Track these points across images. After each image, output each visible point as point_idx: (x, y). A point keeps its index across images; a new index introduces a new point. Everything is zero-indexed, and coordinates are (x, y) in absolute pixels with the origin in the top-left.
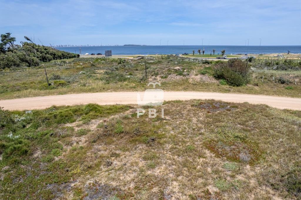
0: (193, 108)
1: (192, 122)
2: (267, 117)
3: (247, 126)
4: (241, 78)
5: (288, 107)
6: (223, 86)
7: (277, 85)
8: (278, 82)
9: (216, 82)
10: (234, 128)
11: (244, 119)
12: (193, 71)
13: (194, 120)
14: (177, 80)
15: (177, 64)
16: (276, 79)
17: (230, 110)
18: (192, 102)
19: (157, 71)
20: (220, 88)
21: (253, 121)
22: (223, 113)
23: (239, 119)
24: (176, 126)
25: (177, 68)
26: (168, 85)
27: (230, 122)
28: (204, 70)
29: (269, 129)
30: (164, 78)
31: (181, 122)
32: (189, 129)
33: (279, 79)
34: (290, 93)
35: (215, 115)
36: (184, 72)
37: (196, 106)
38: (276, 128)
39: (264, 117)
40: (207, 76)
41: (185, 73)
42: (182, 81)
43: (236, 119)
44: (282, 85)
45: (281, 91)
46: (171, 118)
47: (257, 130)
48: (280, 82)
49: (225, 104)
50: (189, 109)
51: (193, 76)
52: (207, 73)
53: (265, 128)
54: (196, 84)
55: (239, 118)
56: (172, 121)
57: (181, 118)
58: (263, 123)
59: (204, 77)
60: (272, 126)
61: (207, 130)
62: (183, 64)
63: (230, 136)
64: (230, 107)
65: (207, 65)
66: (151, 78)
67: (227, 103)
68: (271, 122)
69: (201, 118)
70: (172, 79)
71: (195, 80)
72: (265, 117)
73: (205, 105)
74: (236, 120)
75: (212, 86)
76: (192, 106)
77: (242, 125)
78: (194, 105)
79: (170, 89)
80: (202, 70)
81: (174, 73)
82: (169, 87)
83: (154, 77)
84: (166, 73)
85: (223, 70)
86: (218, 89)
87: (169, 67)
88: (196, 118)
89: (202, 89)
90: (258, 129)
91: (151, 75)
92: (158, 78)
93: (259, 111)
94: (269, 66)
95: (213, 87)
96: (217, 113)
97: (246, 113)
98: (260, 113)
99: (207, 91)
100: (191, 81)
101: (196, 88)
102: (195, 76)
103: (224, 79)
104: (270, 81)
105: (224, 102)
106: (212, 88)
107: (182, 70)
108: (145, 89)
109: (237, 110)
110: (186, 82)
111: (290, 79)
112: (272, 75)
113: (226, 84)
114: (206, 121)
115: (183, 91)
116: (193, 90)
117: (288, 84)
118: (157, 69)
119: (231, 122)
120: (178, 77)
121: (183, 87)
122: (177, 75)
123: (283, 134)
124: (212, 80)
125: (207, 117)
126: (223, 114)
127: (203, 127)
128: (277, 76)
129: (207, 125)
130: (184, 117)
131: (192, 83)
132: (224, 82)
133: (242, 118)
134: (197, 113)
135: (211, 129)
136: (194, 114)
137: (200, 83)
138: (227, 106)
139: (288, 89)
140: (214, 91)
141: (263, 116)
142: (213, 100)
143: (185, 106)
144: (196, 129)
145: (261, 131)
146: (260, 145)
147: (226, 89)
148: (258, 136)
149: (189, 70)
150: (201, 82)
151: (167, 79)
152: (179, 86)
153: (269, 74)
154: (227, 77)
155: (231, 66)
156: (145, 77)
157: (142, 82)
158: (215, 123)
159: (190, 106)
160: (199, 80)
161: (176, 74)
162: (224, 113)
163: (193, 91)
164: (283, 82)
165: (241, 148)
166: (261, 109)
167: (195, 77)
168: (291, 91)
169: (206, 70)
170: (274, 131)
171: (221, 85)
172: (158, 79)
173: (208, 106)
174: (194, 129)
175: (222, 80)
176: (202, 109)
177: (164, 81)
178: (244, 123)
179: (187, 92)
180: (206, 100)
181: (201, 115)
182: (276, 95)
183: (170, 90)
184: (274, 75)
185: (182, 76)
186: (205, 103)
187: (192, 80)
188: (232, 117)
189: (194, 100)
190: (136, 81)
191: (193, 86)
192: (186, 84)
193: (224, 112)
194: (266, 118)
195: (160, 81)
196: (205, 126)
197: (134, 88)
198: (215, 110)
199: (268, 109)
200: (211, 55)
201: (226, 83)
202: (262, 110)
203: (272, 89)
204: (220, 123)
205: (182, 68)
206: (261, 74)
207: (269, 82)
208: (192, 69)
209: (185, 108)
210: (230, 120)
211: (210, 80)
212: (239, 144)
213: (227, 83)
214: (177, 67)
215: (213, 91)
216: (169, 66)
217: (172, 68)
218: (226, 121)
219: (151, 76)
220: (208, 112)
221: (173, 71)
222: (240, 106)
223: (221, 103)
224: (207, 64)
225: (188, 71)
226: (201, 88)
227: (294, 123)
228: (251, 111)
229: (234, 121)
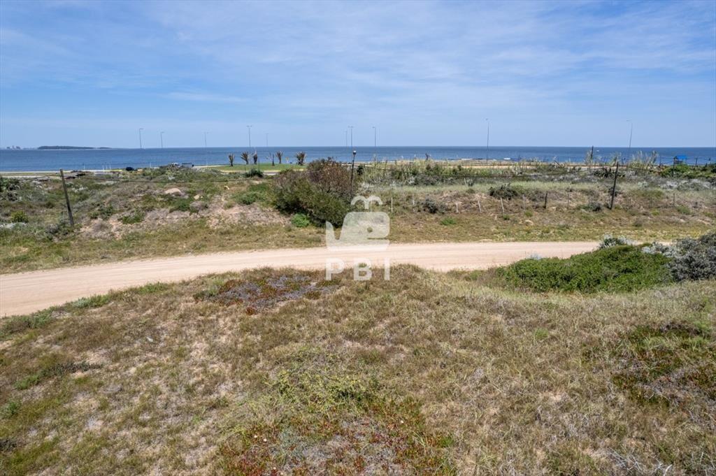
0: (201, 305)
1: (188, 360)
2: (422, 299)
3: (372, 342)
4: (343, 207)
5: (455, 264)
6: (302, 230)
7: (423, 218)
8: (424, 210)
9: (282, 221)
10: (334, 357)
11: (360, 319)
12: (218, 196)
13: (199, 348)
14: (173, 224)
15: (174, 181)
16: (418, 203)
17: (316, 296)
18: (203, 283)
19: (110, 202)
20: (294, 237)
21: (387, 321)
22: (297, 308)
23: (347, 319)
24: (121, 390)
25: (173, 190)
26: (146, 242)
27: (320, 334)
28: (250, 193)
29: (436, 341)
30: (131, 222)
31: (146, 368)
32: (173, 390)
33: (425, 202)
34: (451, 233)
35: (270, 317)
36: (193, 200)
37: (211, 295)
38: (454, 333)
39: (415, 302)
40: (258, 208)
41: (196, 204)
42: (189, 225)
43: (337, 321)
44: (433, 217)
45: (434, 229)
46: (108, 355)
47: (406, 350)
48: (427, 209)
49: (303, 279)
50: (185, 310)
51: (220, 211)
52: (257, 200)
53: (425, 336)
54: (228, 233)
55: (345, 316)
56: (111, 367)
57: (151, 351)
58: (418, 322)
59: (249, 211)
60: (443, 327)
61: (240, 383)
62: (191, 181)
63: (321, 395)
64: (318, 285)
65: (257, 180)
66: (88, 224)
67: (309, 274)
68: (437, 316)
69: (223, 339)
70: (159, 222)
71: (226, 222)
72: (419, 302)
73: (240, 289)
74: (339, 324)
75: (273, 234)
76: (196, 298)
77: (357, 339)
78: (203, 294)
79: (152, 251)
80: (244, 192)
81: (163, 207)
82: (149, 246)
83: (98, 221)
84: (140, 206)
85: (296, 189)
86: (288, 239)
87: (149, 190)
88: (207, 339)
89: (247, 242)
90: (408, 346)
91: (89, 215)
92: (114, 223)
93: (399, 284)
94: (399, 178)
95: (274, 236)
96: (278, 310)
97: (366, 298)
98: (404, 292)
99: (261, 247)
100: (213, 223)
101: (231, 241)
102: (225, 209)
103: (303, 213)
104: (407, 208)
105: (300, 271)
106: (273, 239)
107: (187, 197)
108: (64, 260)
109: (338, 292)
110: (200, 227)
111: (445, 201)
112: (409, 197)
113: (308, 224)
114: (240, 346)
115: (193, 252)
116: (222, 247)
117: (443, 213)
118: (109, 199)
119: (323, 334)
120: (176, 217)
121: (191, 241)
122: (171, 211)
123: (478, 349)
124: (271, 217)
125: (245, 329)
126: (296, 312)
127: (227, 371)
128: (420, 198)
129: (243, 363)
130: (162, 344)
131: (218, 230)
132: (304, 219)
133: (354, 314)
134: (212, 321)
135: (255, 378)
136: (200, 326)
137: (239, 229)
138: (308, 283)
139: (445, 225)
140: (281, 245)
141: (413, 298)
142: (268, 270)
143: (172, 303)
144: (200, 388)
145: (415, 353)
146: (423, 411)
147: (310, 236)
148: (411, 373)
149: (208, 196)
150: (242, 223)
151: (141, 224)
152: (179, 243)
153: (404, 195)
154: (310, 208)
155: (315, 177)
156: (69, 225)
157: (56, 240)
158: (271, 347)
159: (191, 298)
160: (237, 219)
161: (170, 207)
162: (300, 307)
163: (221, 250)
164: (433, 210)
165: (364, 442)
166: (403, 278)
167: (225, 213)
168: (453, 228)
169: (255, 193)
170: (452, 343)
171: (296, 228)
172: (112, 226)
173: (249, 291)
174: (190, 390)
175: (297, 215)
176: (228, 305)
177: (133, 231)
178: (361, 331)
179: (204, 256)
180: (245, 272)
181: (225, 325)
182: (424, 241)
183: (150, 254)
184: (413, 195)
185: (187, 213)
186: (240, 283)
187: (217, 220)
188: (324, 317)
189: (210, 276)
190: (34, 238)
191: (222, 237)
192: (201, 234)
193: (300, 303)
194: (422, 304)
195: (118, 230)
196: (234, 368)
197: (24, 259)
198: (270, 302)
199: (419, 276)
200: (273, 164)
201: (308, 222)
202: (406, 280)
203: (414, 227)
204: (286, 344)
205: (188, 190)
206: (387, 195)
207: (405, 211)
208: (213, 191)
209: (170, 310)
210: (320, 328)
211: (268, 217)
212: (355, 423)
213: (310, 222)
214: (171, 188)
215: (277, 245)
216: (148, 188)
217: (157, 192)
218: (307, 335)
219: (88, 218)
220: (250, 312)
221: (160, 199)
222: (347, 278)
223: (291, 276)
224: (256, 177)
225: (205, 199)
226: (242, 242)
227: (492, 307)
228: (378, 289)
229: (330, 330)
